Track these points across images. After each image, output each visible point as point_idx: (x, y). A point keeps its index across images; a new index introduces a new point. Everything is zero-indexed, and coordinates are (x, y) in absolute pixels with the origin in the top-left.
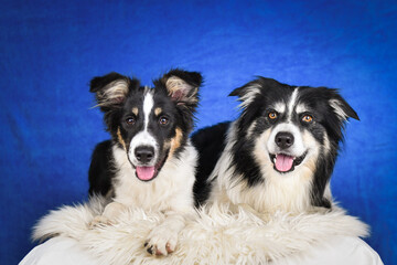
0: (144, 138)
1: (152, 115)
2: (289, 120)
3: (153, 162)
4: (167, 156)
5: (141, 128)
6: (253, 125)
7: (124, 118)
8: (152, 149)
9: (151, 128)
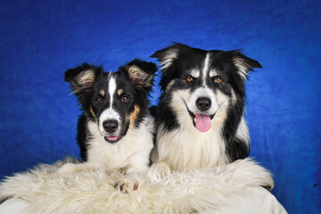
0: (110, 114)
1: (116, 95)
2: (204, 84)
3: (118, 132)
4: (128, 127)
5: (107, 106)
6: (172, 83)
7: (94, 98)
8: (116, 122)
9: (115, 106)
